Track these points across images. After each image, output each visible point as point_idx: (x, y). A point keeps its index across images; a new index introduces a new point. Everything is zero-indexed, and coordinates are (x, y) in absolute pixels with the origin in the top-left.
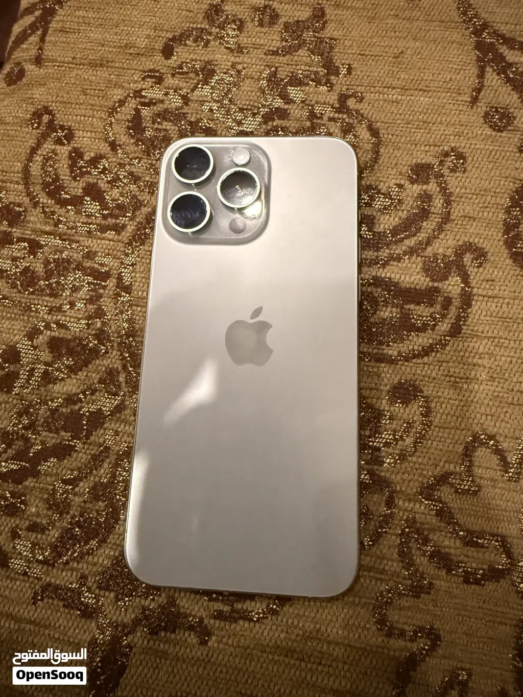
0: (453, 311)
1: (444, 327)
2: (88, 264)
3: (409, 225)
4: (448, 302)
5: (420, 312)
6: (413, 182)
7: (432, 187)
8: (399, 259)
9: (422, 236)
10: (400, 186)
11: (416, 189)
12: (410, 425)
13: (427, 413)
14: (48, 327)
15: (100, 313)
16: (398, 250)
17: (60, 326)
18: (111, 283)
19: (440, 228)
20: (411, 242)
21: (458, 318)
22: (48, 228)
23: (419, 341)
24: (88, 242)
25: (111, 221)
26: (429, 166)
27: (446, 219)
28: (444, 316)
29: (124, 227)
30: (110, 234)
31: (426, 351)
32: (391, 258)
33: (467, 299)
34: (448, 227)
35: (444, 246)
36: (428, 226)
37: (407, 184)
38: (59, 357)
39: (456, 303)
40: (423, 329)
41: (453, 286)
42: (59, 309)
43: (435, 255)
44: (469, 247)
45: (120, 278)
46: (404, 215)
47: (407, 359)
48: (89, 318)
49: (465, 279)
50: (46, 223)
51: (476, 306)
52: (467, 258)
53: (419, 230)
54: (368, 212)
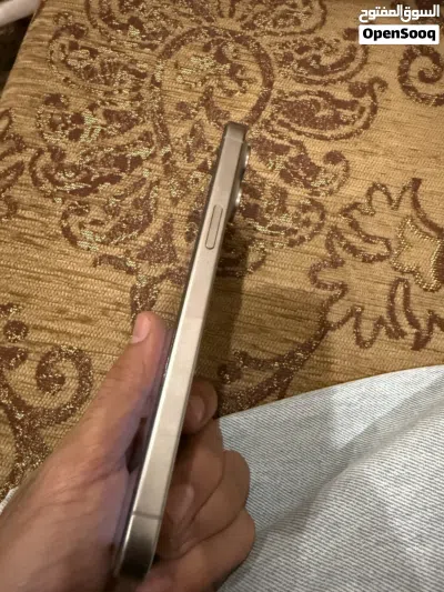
0: (365, 115)
1: (360, 123)
2: (131, 67)
3: (342, 64)
4: (362, 110)
5: (346, 113)
6: (345, 39)
8: (334, 82)
9: (348, 71)
10: (337, 41)
11: (348, 43)
12: (336, 176)
13: (347, 169)
14: (103, 103)
15: (139, 98)
16: (334, 77)
17: (111, 103)
18: (147, 80)
19: (361, 67)
20: (342, 74)
21: (368, 119)
23: (345, 129)
24: (132, 53)
25: (147, 42)
27: (365, 62)
28: (359, 117)
29: (156, 46)
30: (147, 50)
31: (348, 136)
32: (330, 81)
33: (374, 110)
34: (365, 67)
35: (363, 78)
36: (353, 65)
37: (342, 40)
38: (110, 122)
39: (368, 110)
40: (347, 123)
41: (366, 101)
42: (111, 93)
43: (357, 83)
44: (377, 80)
45: (153, 77)
46: (339, 57)
47: (336, 139)
48: (132, 100)
49: (374, 97)
50: (102, 39)
51: (379, 113)
52: (376, 86)
53: (347, 67)
54: (317, 53)
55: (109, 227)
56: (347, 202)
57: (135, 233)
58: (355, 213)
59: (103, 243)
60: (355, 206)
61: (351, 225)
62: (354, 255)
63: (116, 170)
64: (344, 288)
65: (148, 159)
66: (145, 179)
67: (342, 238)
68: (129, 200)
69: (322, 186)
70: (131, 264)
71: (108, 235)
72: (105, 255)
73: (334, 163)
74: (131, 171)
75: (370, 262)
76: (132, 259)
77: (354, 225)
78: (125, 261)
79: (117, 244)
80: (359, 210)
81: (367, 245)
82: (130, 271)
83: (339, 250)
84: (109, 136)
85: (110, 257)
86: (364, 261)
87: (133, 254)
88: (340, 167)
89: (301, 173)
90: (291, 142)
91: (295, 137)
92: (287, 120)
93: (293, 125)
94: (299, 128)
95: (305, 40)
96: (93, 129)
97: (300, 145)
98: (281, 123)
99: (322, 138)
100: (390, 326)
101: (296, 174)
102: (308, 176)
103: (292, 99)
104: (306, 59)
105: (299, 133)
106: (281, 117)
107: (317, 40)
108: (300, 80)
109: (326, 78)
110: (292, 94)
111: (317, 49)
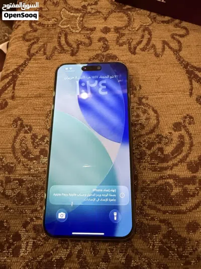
6: (175, 131)
7: (183, 132)
10: (170, 133)
11: (176, 134)
14: (32, 220)
16: (175, 161)
17: (37, 218)
19: (190, 149)
20: (180, 157)
22: (26, 172)
23: (194, 201)
26: (180, 123)
27: (192, 144)
32: (174, 165)
34: (193, 148)
35: (194, 157)
36: (185, 149)
37: (173, 132)
38: (38, 234)
40: (194, 195)
42: (36, 210)
43: (191, 162)
46: (175, 145)
53: (182, 151)
54: (160, 146)
84: (39, 246)
89: (174, 246)
90: (161, 221)
92: (153, 203)
93: (159, 206)
94: (163, 208)
101: (170, 248)
102: (179, 247)
103: (153, 185)
107: (158, 136)
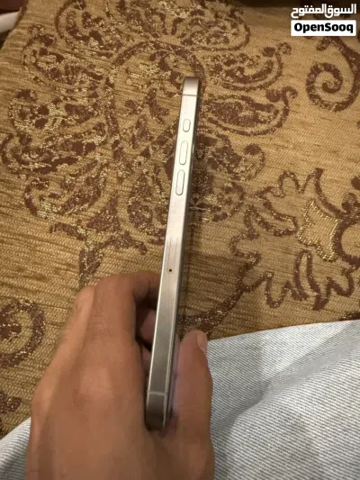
0: (279, 116)
1: (275, 122)
2: (90, 71)
3: (261, 75)
4: (277, 112)
5: (263, 114)
6: (264, 55)
7: (274, 59)
8: (255, 89)
9: (267, 80)
10: (258, 57)
11: (266, 59)
12: (254, 165)
13: (263, 160)
14: (65, 98)
15: (95, 95)
16: (255, 85)
17: (72, 99)
18: (103, 82)
19: (276, 78)
20: (262, 83)
21: (281, 119)
22: (68, 50)
23: (263, 127)
24: (91, 60)
25: (104, 51)
26: (273, 50)
27: (279, 74)
28: (274, 118)
29: (111, 55)
30: (104, 57)
31: (265, 133)
32: (251, 88)
33: (286, 112)
34: (279, 78)
35: (278, 86)
36: (271, 77)
37: (262, 56)
38: (71, 114)
39: (281, 113)
40: (264, 122)
41: (280, 105)
42: (72, 91)
43: (273, 90)
44: (289, 89)
45: (108, 80)
46: (259, 70)
47: (255, 135)
48: (90, 97)
49: (286, 103)
50: (67, 47)
51: (291, 116)
52: (288, 94)
53: (266, 77)
54: (242, 65)
55: (65, 199)
56: (263, 186)
57: (86, 205)
58: (269, 195)
59: (58, 213)
60: (268, 189)
61: (265, 204)
62: (267, 230)
63: (73, 153)
64: (258, 257)
65: (100, 145)
66: (96, 162)
67: (258, 215)
68: (83, 178)
69: (242, 172)
70: (81, 231)
71: (63, 206)
72: (60, 223)
73: (253, 153)
74: (85, 155)
75: (280, 235)
76: (82, 227)
77: (268, 205)
78: (76, 229)
79: (70, 214)
80: (272, 193)
81: (277, 222)
82: (80, 238)
83: (255, 225)
84: (69, 126)
85: (64, 225)
86: (275, 235)
87: (84, 223)
88: (257, 157)
89: (226, 161)
90: (218, 136)
91: (221, 132)
92: (215, 118)
93: (220, 122)
94: (224, 125)
95: (231, 55)
96: (56, 119)
97: (225, 139)
98: (210, 120)
99: (243, 133)
100: (296, 289)
101: (221, 162)
102: (231, 163)
103: (220, 101)
104: (233, 70)
105: (225, 129)
106: (210, 115)
107: (242, 55)
108: (227, 86)
109: (248, 85)
110: (220, 97)
111: (242, 62)
